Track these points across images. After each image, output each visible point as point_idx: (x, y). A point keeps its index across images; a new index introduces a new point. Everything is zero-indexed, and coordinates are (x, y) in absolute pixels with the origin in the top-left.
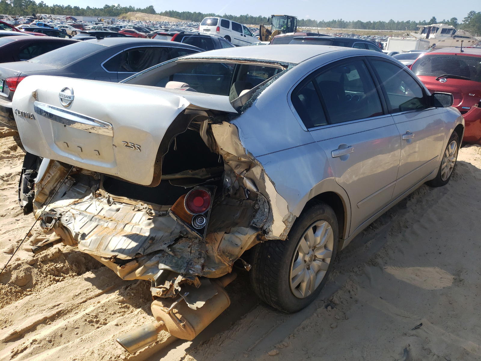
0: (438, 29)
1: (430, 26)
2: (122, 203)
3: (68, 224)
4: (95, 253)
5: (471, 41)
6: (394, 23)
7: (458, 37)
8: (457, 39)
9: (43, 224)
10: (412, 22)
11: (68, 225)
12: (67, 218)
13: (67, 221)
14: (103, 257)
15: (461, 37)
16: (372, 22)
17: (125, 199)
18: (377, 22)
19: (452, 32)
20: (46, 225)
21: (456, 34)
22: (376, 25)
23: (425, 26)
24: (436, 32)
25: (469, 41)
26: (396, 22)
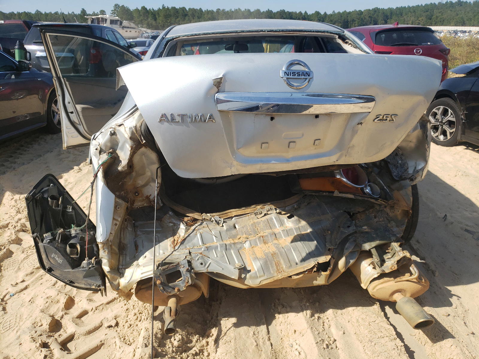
0: (106, 20)
1: (97, 17)
2: (232, 218)
3: (208, 267)
4: (280, 276)
5: (137, 31)
6: (41, 14)
7: (126, 27)
8: (125, 29)
9: (165, 287)
10: (60, 13)
11: (209, 269)
12: (200, 261)
13: (204, 264)
14: (293, 275)
15: (128, 28)
16: (16, 13)
17: (234, 212)
18: (22, 13)
19: (119, 23)
20: (170, 287)
21: (123, 25)
22: (22, 16)
23: (93, 17)
24: (106, 23)
25: (136, 32)
26: (43, 13)
